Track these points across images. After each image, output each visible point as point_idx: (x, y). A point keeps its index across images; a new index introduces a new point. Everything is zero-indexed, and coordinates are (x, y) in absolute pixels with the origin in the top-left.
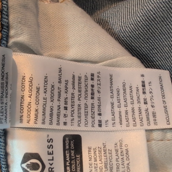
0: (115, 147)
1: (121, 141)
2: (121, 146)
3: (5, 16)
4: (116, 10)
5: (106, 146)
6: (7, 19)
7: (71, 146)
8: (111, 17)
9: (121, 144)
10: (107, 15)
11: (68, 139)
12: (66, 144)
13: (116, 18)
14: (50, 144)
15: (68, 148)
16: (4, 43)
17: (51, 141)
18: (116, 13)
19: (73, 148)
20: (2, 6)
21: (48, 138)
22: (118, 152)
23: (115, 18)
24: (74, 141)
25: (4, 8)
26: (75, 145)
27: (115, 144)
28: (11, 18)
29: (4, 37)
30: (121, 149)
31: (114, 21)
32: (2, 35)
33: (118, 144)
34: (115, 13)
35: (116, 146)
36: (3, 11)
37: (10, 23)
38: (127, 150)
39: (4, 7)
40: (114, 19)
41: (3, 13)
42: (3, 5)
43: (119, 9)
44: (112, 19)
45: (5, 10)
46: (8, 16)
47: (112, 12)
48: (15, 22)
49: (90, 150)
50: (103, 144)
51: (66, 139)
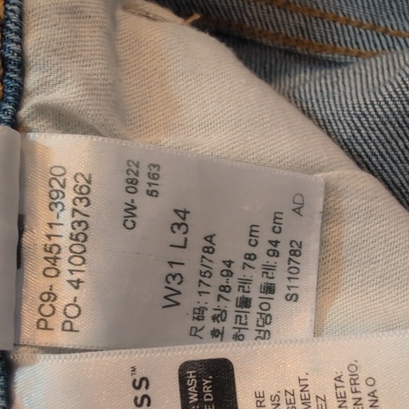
0: (336, 387)
1: (353, 368)
2: (355, 384)
3: (14, 34)
4: (329, 81)
5: (307, 386)
6: (17, 43)
7: (205, 393)
8: (317, 101)
9: (354, 377)
10: (305, 96)
11: (193, 374)
12: (190, 389)
13: (331, 101)
14: (140, 393)
15: (196, 400)
16: (5, 110)
17: (144, 383)
18: (330, 88)
19: (212, 399)
20: (6, 9)
21: (134, 376)
22: (345, 401)
23: (329, 102)
24: (210, 377)
25: (11, 14)
26: (215, 390)
27: (335, 379)
28: (31, 40)
29: (8, 94)
30: (356, 392)
31: (328, 112)
32: (4, 87)
33: (346, 378)
34: (327, 89)
35: (339, 384)
36: (9, 22)
37: (28, 55)
38: (372, 394)
39: (12, 11)
40: (327, 104)
41: (8, 27)
42: (8, 6)
43: (338, 77)
44: (322, 106)
45: (13, 20)
46: (20, 34)
47: (318, 88)
48: (43, 50)
49: (261, 402)
50: (300, 380)
51: (189, 375)
